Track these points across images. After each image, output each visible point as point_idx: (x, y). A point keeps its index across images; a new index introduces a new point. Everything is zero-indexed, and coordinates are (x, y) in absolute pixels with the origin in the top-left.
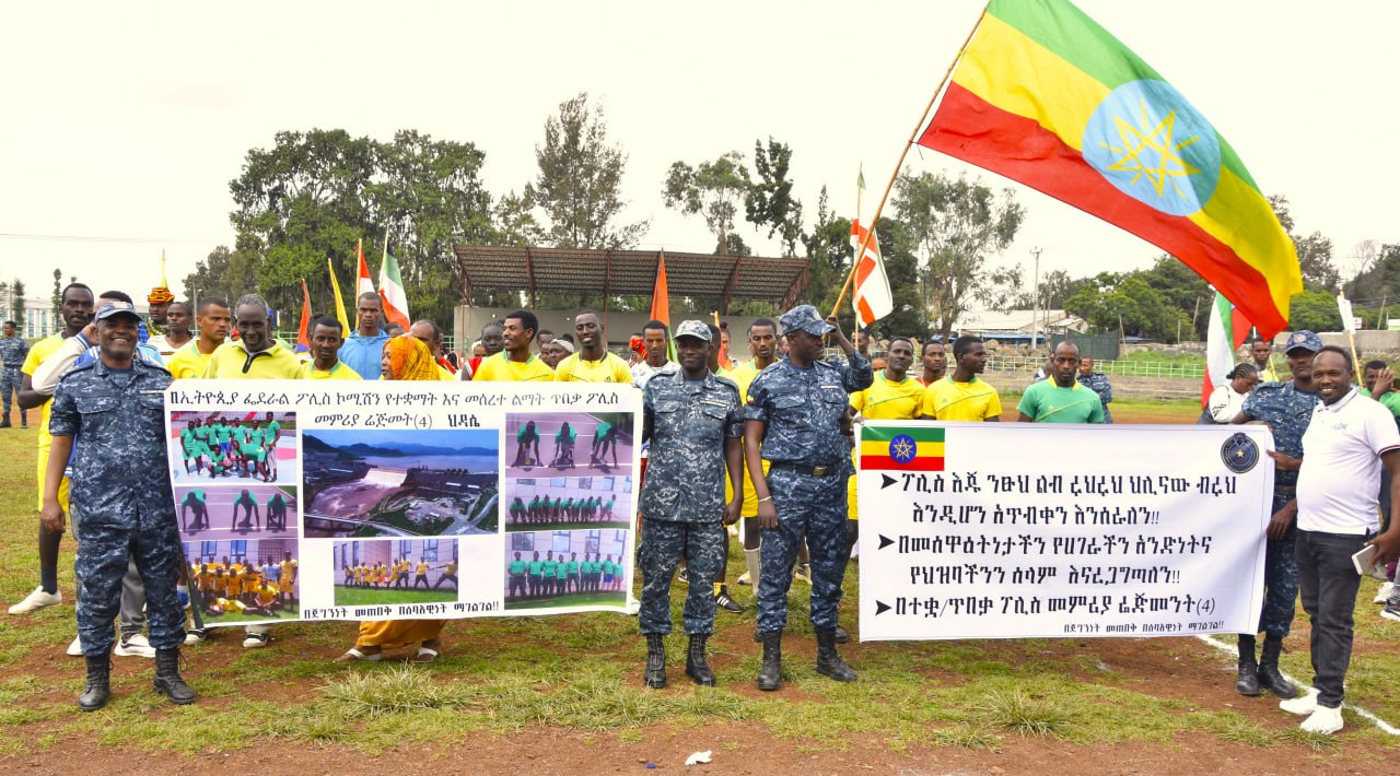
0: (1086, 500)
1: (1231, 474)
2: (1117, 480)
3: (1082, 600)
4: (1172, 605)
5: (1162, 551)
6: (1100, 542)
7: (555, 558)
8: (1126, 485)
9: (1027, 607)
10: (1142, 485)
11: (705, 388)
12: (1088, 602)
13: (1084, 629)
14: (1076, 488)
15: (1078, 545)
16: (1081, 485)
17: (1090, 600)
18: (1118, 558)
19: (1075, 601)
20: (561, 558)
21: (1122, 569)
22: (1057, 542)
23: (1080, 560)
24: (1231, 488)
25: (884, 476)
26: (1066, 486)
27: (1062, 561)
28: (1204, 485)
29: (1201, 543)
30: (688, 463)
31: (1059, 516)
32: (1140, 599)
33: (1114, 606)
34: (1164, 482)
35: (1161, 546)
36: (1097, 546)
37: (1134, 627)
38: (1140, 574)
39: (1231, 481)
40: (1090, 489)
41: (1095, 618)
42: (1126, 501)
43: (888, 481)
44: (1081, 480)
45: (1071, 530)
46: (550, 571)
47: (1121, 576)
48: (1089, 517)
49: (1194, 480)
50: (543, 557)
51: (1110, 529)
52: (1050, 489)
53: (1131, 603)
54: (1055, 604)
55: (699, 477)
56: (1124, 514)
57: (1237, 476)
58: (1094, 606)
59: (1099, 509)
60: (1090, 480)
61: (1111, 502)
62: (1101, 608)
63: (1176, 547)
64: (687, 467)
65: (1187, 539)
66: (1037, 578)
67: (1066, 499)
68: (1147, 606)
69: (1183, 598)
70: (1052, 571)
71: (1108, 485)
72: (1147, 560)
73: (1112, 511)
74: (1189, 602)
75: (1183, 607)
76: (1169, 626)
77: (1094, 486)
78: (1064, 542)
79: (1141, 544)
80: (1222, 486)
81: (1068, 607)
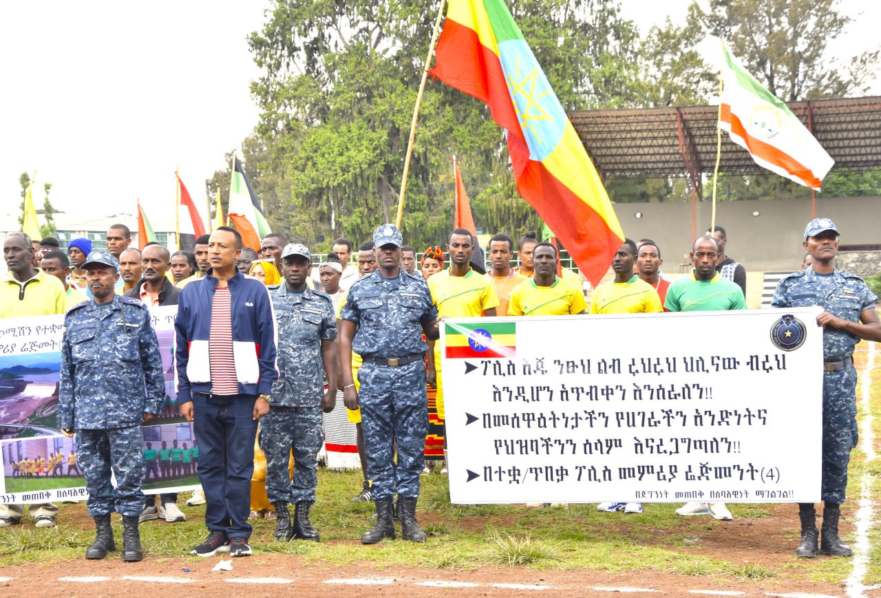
0: (643, 379)
1: (780, 352)
2: (671, 361)
3: (650, 469)
4: (736, 473)
5: (719, 423)
6: (659, 416)
7: (180, 446)
8: (680, 365)
9: (600, 475)
10: (695, 365)
11: (304, 298)
12: (655, 471)
13: (654, 495)
14: (634, 369)
15: (638, 419)
16: (639, 366)
17: (657, 469)
18: (677, 429)
19: (643, 470)
20: (185, 445)
21: (683, 440)
22: (619, 416)
23: (643, 433)
24: (781, 364)
25: (467, 364)
26: (624, 367)
27: (627, 435)
28: (753, 362)
29: (757, 415)
30: (292, 360)
31: (618, 393)
32: (704, 468)
33: (681, 475)
34: (716, 361)
35: (718, 418)
36: (656, 420)
37: (701, 494)
38: (700, 444)
39: (780, 358)
40: (647, 369)
41: (663, 486)
42: (680, 379)
43: (470, 368)
44: (638, 362)
45: (630, 405)
46: (177, 457)
47: (683, 447)
48: (646, 394)
49: (744, 359)
50: (170, 446)
51: (667, 404)
52: (610, 371)
53: (696, 471)
54: (625, 473)
55: (300, 370)
56: (678, 390)
57: (787, 354)
58: (661, 475)
59: (655, 387)
60: (646, 362)
61: (666, 380)
62: (669, 476)
63: (733, 419)
64: (291, 362)
65: (743, 412)
66: (605, 449)
67: (624, 379)
68: (711, 474)
69: (746, 467)
70: (618, 443)
71: (663, 365)
72: (707, 432)
73: (667, 388)
74: (752, 470)
75: (747, 476)
76: (735, 493)
77: (650, 366)
78: (625, 416)
79: (698, 418)
80: (772, 362)
81: (637, 475)
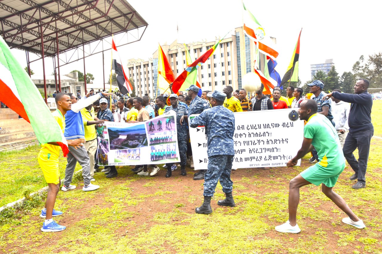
0: (251, 131)
1: (291, 122)
2: (259, 125)
3: (254, 158)
4: (279, 158)
5: (274, 143)
6: (256, 142)
8: (262, 126)
9: (239, 160)
10: (267, 126)
12: (255, 158)
13: (255, 165)
14: (248, 128)
15: (250, 143)
16: (250, 127)
17: (256, 158)
18: (262, 146)
19: (252, 158)
21: (264, 149)
22: (244, 142)
23: (252, 147)
24: (292, 125)
26: (245, 128)
27: (247, 148)
28: (284, 125)
29: (285, 140)
31: (244, 135)
32: (270, 157)
33: (263, 159)
34: (273, 125)
35: (274, 142)
36: (255, 143)
37: (269, 164)
38: (269, 150)
39: (292, 123)
41: (258, 162)
42: (263, 130)
43: (198, 130)
44: (249, 126)
45: (248, 139)
47: (263, 151)
48: (252, 135)
49: (281, 124)
51: (259, 138)
52: (241, 129)
53: (268, 158)
54: (246, 159)
56: (262, 134)
57: (293, 122)
58: (257, 159)
59: (255, 133)
60: (252, 126)
61: (258, 131)
62: (259, 159)
63: (278, 142)
65: (281, 140)
66: (240, 152)
67: (246, 131)
68: (272, 158)
69: (282, 156)
70: (244, 150)
71: (257, 127)
72: (270, 146)
73: (259, 133)
74: (284, 157)
75: (283, 158)
76: (279, 164)
77: (253, 127)
78: (246, 142)
79: (268, 142)
80: (289, 125)
81: (250, 160)
